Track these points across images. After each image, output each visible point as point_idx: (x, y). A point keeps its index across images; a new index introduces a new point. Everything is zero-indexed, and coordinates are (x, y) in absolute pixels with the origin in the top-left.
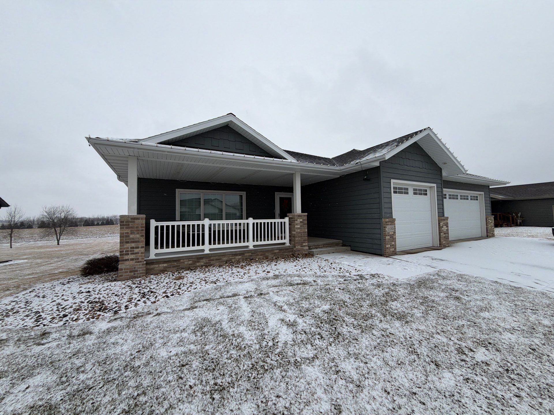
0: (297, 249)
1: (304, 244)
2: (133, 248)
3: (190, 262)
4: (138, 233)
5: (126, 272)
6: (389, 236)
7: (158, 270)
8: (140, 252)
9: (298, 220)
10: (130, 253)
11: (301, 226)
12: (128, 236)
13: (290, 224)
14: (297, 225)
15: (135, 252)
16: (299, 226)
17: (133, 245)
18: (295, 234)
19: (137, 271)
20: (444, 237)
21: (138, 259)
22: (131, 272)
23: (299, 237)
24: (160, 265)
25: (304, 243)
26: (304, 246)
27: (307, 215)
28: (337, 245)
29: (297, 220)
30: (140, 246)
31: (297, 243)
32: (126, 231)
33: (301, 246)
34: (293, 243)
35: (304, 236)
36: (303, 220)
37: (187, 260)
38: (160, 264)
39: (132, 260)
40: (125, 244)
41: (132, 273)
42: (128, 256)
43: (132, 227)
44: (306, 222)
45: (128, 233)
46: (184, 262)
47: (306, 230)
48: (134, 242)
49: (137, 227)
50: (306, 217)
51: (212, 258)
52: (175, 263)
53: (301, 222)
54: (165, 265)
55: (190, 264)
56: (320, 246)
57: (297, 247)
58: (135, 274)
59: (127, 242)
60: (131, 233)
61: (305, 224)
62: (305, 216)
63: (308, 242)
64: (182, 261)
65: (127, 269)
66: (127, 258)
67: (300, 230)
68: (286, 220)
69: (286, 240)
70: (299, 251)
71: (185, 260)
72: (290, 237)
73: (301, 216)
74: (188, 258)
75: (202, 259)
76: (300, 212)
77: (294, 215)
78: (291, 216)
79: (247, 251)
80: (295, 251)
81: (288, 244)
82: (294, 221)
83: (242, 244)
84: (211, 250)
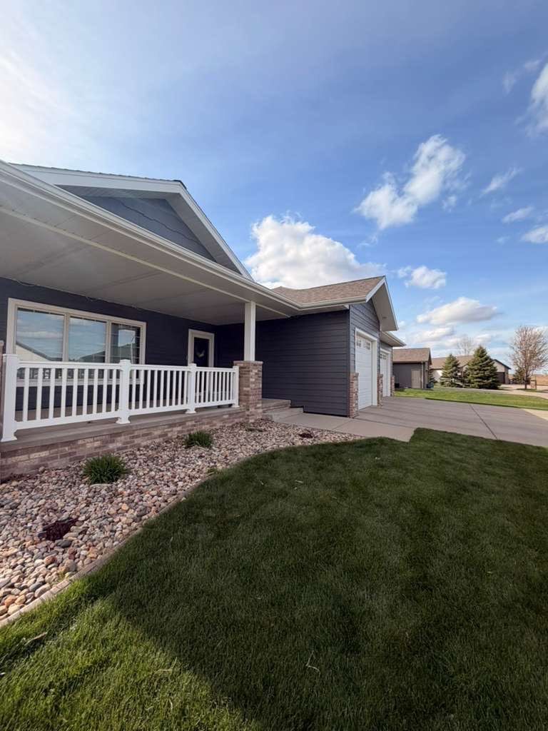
0: (251, 412)
1: (258, 405)
3: (97, 444)
7: (26, 467)
9: (254, 371)
11: (256, 379)
14: (252, 378)
16: (254, 380)
18: (248, 391)
23: (252, 395)
24: (33, 456)
25: (259, 403)
26: (259, 408)
29: (252, 371)
31: (251, 404)
33: (255, 409)
34: (243, 404)
35: (258, 394)
36: (259, 371)
37: (92, 440)
38: (33, 452)
44: (261, 374)
46: (83, 445)
47: (261, 386)
50: (261, 367)
51: (136, 433)
52: (67, 448)
53: (256, 374)
54: (44, 454)
55: (96, 448)
57: (251, 410)
61: (261, 377)
62: (260, 365)
63: (262, 403)
64: (80, 442)
67: (254, 385)
68: (236, 369)
69: (234, 401)
70: (253, 415)
71: (88, 440)
72: (239, 395)
73: (255, 365)
74: (94, 436)
75: (120, 436)
76: (254, 360)
77: (249, 363)
78: (242, 365)
79: (192, 418)
80: (248, 415)
81: (237, 406)
82: (249, 371)
83: (179, 407)
84: (131, 418)
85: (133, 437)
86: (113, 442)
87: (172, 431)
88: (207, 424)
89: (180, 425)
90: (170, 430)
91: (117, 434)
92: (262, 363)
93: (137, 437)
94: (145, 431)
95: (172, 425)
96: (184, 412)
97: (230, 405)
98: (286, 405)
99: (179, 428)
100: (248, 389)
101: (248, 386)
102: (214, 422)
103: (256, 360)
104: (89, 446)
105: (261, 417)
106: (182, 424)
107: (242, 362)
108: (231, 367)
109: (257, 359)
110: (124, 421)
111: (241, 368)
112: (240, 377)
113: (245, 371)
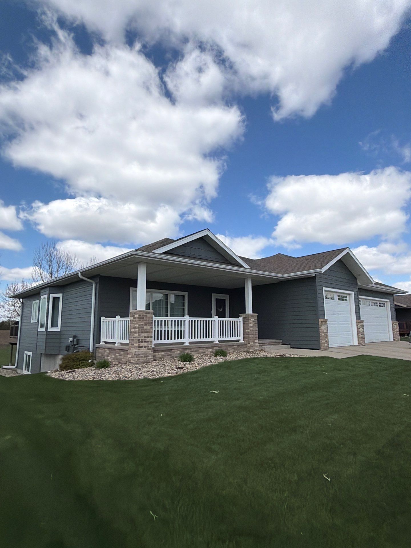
0: (251, 345)
1: (256, 341)
2: (145, 337)
3: (179, 352)
4: (149, 326)
5: (142, 357)
6: (323, 333)
7: (158, 357)
8: (150, 341)
9: (251, 319)
10: (144, 341)
11: (253, 325)
12: (143, 327)
13: (243, 323)
14: (250, 323)
15: (147, 341)
16: (252, 325)
17: (146, 335)
18: (248, 332)
19: (148, 356)
20: (362, 337)
21: (149, 346)
22: (145, 357)
23: (252, 335)
24: (160, 353)
25: (256, 340)
26: (256, 343)
27: (258, 315)
28: (278, 343)
29: (250, 320)
30: (150, 336)
31: (251, 340)
32: (142, 323)
33: (254, 343)
34: (247, 340)
35: (256, 334)
36: (255, 320)
37: (176, 350)
38: (160, 352)
39: (145, 347)
40: (141, 334)
41: (145, 358)
43: (145, 320)
44: (257, 321)
45: (142, 325)
47: (257, 329)
48: (146, 332)
49: (148, 320)
50: (257, 317)
51: (192, 350)
52: (169, 352)
53: (253, 321)
54: (163, 353)
55: (178, 354)
56: (266, 344)
58: (147, 359)
59: (142, 332)
60: (145, 325)
61: (256, 323)
62: (256, 316)
63: (258, 340)
65: (143, 354)
66: (142, 345)
67: (252, 328)
68: (241, 319)
69: (241, 338)
70: (252, 347)
71: (175, 350)
72: (244, 334)
73: (252, 316)
74: (177, 349)
75: (186, 350)
77: (248, 315)
78: (244, 316)
79: (216, 345)
80: (249, 347)
81: (242, 341)
82: (248, 320)
83: (210, 339)
84: (190, 343)
85: (191, 352)
86: (184, 352)
87: (207, 351)
90: (206, 350)
91: (185, 349)
92: (257, 314)
93: (193, 351)
94: (196, 349)
95: (208, 348)
96: (212, 342)
97: (238, 341)
99: (211, 350)
100: (248, 331)
101: (249, 329)
102: (229, 349)
103: (253, 313)
104: (176, 352)
105: (258, 349)
106: (212, 347)
107: (244, 314)
108: (237, 317)
110: (187, 344)
111: (243, 318)
113: (246, 320)
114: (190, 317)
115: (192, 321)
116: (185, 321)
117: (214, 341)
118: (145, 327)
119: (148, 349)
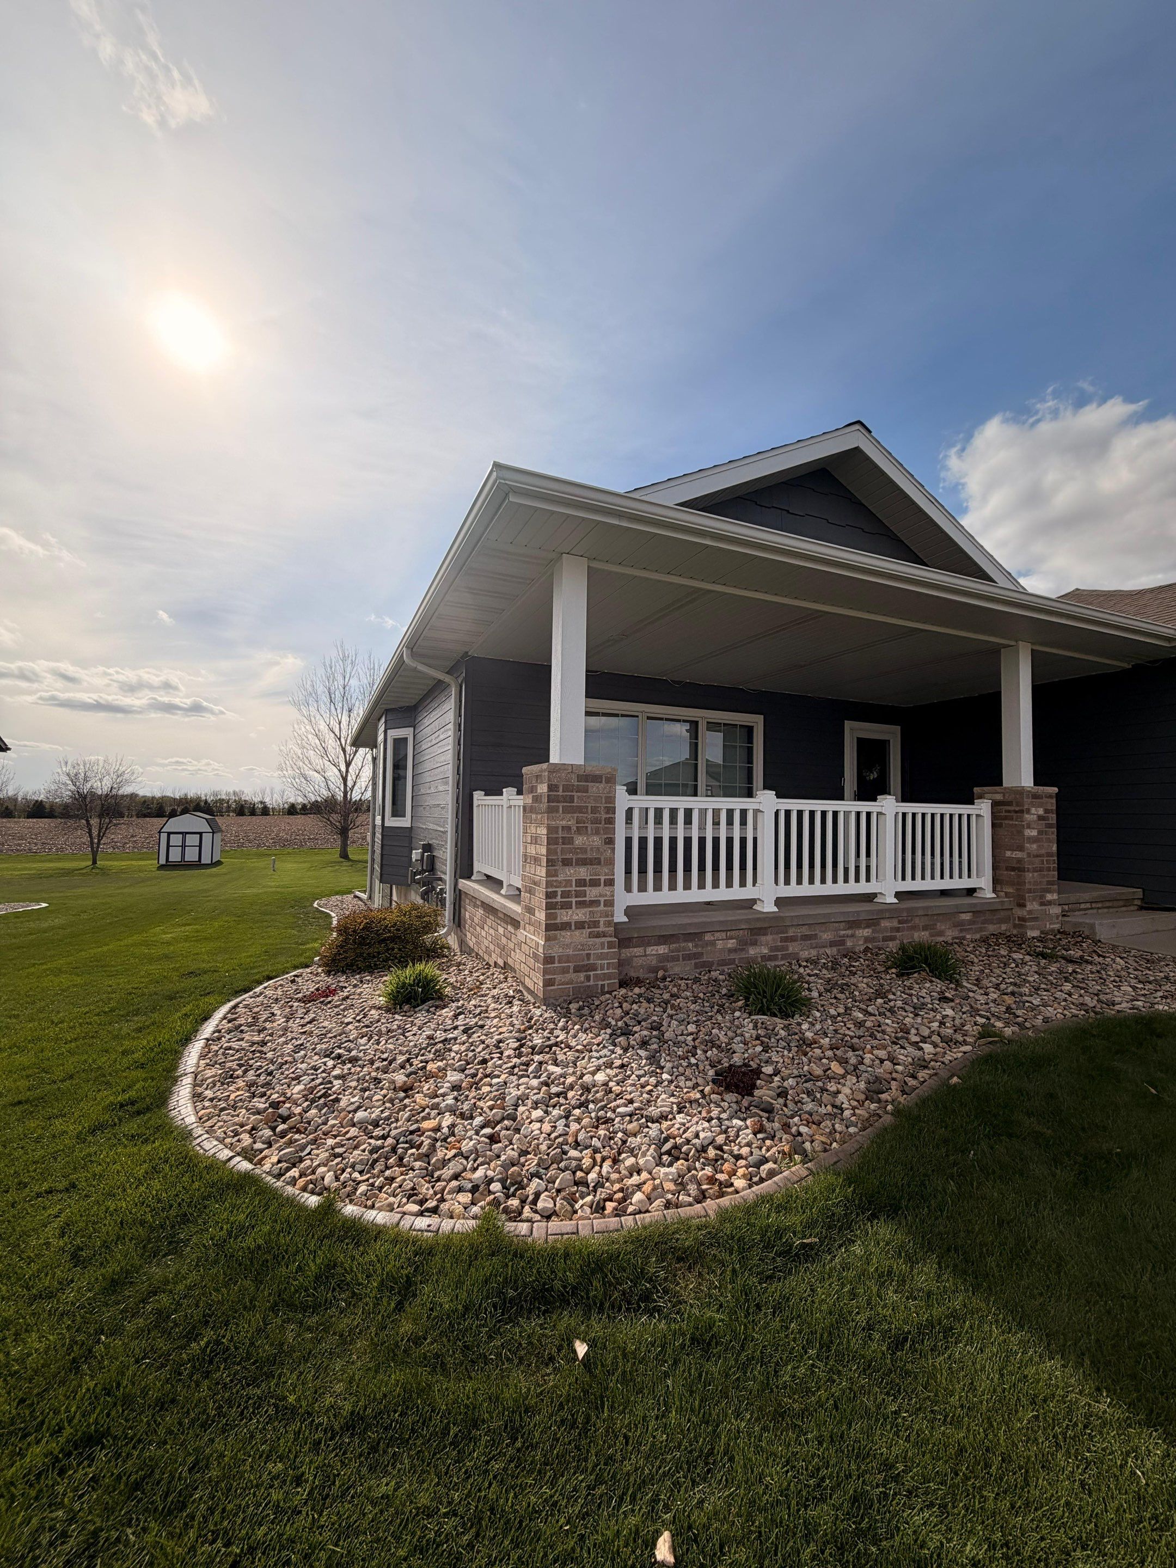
0: (1030, 912)
1: (1049, 897)
2: (581, 883)
3: (732, 943)
4: (597, 832)
5: (565, 971)
7: (642, 966)
8: (602, 899)
9: (1033, 810)
10: (574, 900)
11: (1040, 832)
12: (569, 841)
13: (995, 825)
14: (1029, 827)
15: (587, 899)
16: (1032, 833)
17: (583, 872)
18: (1019, 861)
19: (593, 968)
21: (596, 924)
22: (577, 970)
23: (1035, 870)
24: (650, 950)
25: (1049, 891)
26: (1050, 903)
27: (1056, 794)
28: (1130, 902)
29: (1028, 811)
30: (603, 878)
31: (1030, 891)
32: (564, 823)
33: (1042, 904)
35: (1049, 869)
36: (1046, 811)
37: (724, 934)
38: (649, 944)
39: (580, 925)
40: (559, 867)
41: (582, 976)
42: (570, 912)
43: (580, 810)
44: (1053, 818)
45: (568, 828)
46: (713, 943)
47: (1055, 848)
48: (583, 862)
49: (595, 810)
50: (1054, 801)
51: (791, 932)
52: (690, 945)
53: (1040, 818)
54: (662, 949)
55: (730, 951)
56: (1083, 906)
57: (1029, 907)
58: (588, 978)
59: (566, 863)
60: (579, 831)
61: (1051, 826)
62: (1050, 797)
63: (1060, 890)
64: (708, 937)
65: (568, 959)
66: (565, 919)
67: (1035, 846)
68: (983, 808)
69: (983, 882)
70: (1036, 919)
71: (717, 935)
72: (995, 868)
73: (1035, 796)
74: (727, 929)
75: (765, 934)
76: (1032, 785)
77: (1020, 792)
78: (999, 797)
79: (889, 911)
80: (1022, 919)
81: (989, 894)
82: (1022, 811)
83: (863, 888)
84: (779, 902)
85: (786, 939)
86: (754, 943)
87: (852, 936)
88: (925, 928)
89: (867, 927)
90: (849, 932)
91: (761, 929)
92: (1056, 790)
93: (793, 939)
94: (805, 931)
95: (854, 924)
96: (872, 897)
97: (971, 892)
98: (1128, 902)
99: (867, 932)
100: (1018, 854)
101: (1021, 848)
102: (940, 926)
103: (1035, 785)
104: (720, 945)
105: (1057, 926)
106: (871, 923)
107: (997, 788)
108: (969, 800)
109: (1039, 779)
110: (769, 907)
111: (995, 804)
112: (993, 825)
113: (1009, 811)
114: (778, 796)
115: (788, 813)
116: (759, 814)
117: (875, 895)
118: (579, 841)
119: (591, 935)
